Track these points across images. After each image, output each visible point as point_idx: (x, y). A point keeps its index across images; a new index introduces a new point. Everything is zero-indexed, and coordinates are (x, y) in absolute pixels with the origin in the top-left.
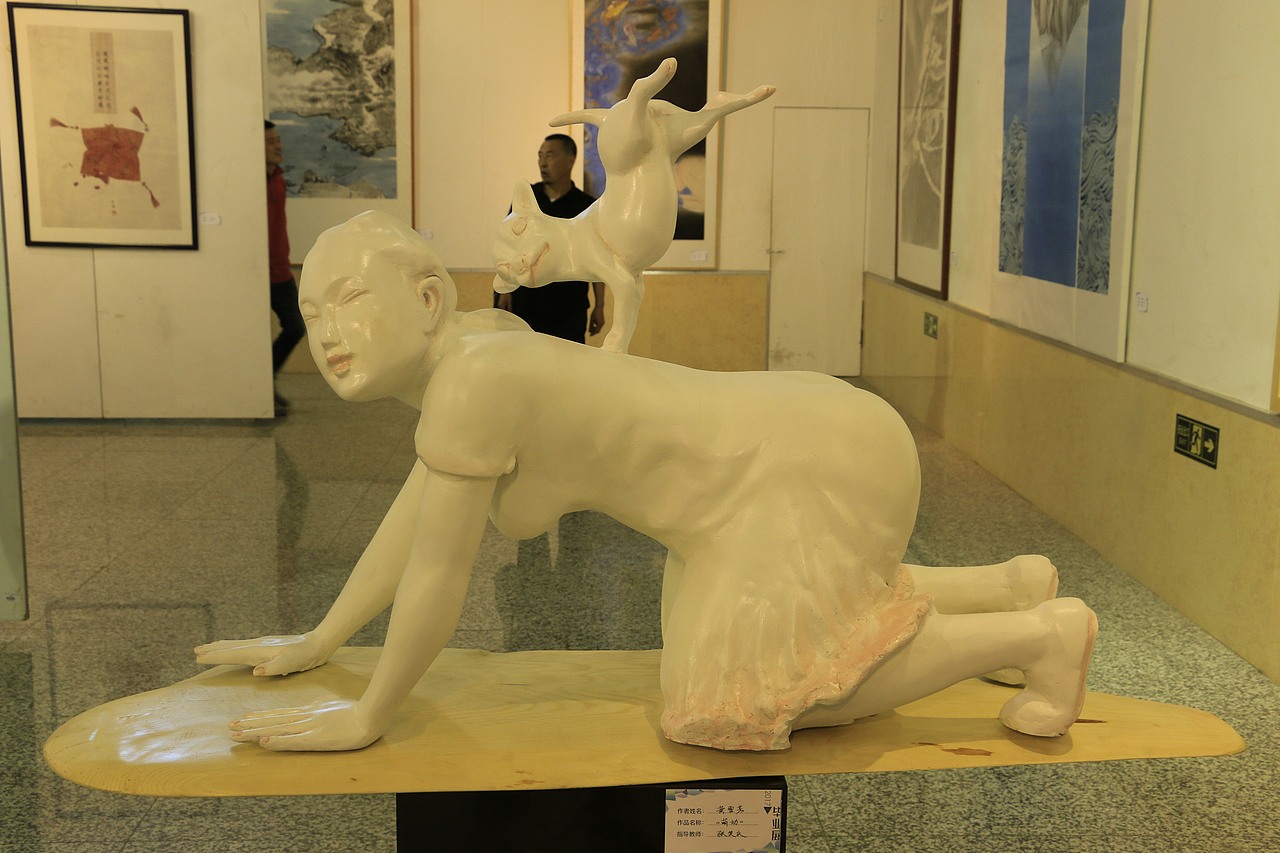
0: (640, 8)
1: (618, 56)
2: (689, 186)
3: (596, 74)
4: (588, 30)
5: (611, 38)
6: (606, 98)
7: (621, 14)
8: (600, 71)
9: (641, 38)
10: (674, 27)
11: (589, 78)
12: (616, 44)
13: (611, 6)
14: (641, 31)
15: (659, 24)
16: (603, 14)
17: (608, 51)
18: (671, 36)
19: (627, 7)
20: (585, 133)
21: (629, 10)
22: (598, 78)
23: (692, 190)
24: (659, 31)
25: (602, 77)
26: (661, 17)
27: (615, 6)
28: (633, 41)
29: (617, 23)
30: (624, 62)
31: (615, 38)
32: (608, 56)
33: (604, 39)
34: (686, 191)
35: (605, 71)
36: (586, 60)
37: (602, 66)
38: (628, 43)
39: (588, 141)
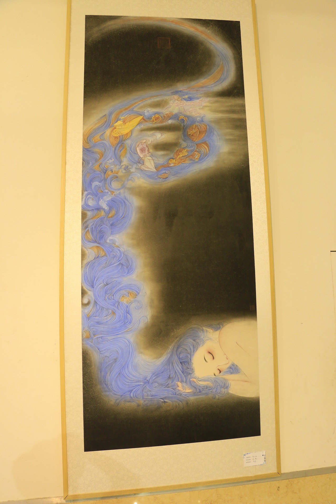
0: (155, 125)
1: (130, 184)
2: (236, 363)
3: (99, 209)
4: (87, 151)
5: (121, 162)
6: (113, 242)
7: (132, 131)
8: (104, 205)
9: (161, 161)
10: (204, 149)
11: (89, 214)
12: (127, 168)
13: (119, 123)
14: (161, 153)
15: (184, 144)
16: (108, 132)
17: (116, 178)
18: (201, 159)
19: (140, 123)
20: (83, 293)
21: (142, 126)
22: (103, 213)
23: (240, 366)
24: (185, 153)
25: (108, 213)
26: (186, 136)
27: (124, 122)
28: (150, 165)
29: (128, 142)
30: (137, 192)
31: (125, 162)
32: (115, 185)
33: (110, 163)
34: (234, 369)
35: (112, 204)
36: (84, 189)
37: (108, 198)
38: (143, 167)
39: (88, 303)
